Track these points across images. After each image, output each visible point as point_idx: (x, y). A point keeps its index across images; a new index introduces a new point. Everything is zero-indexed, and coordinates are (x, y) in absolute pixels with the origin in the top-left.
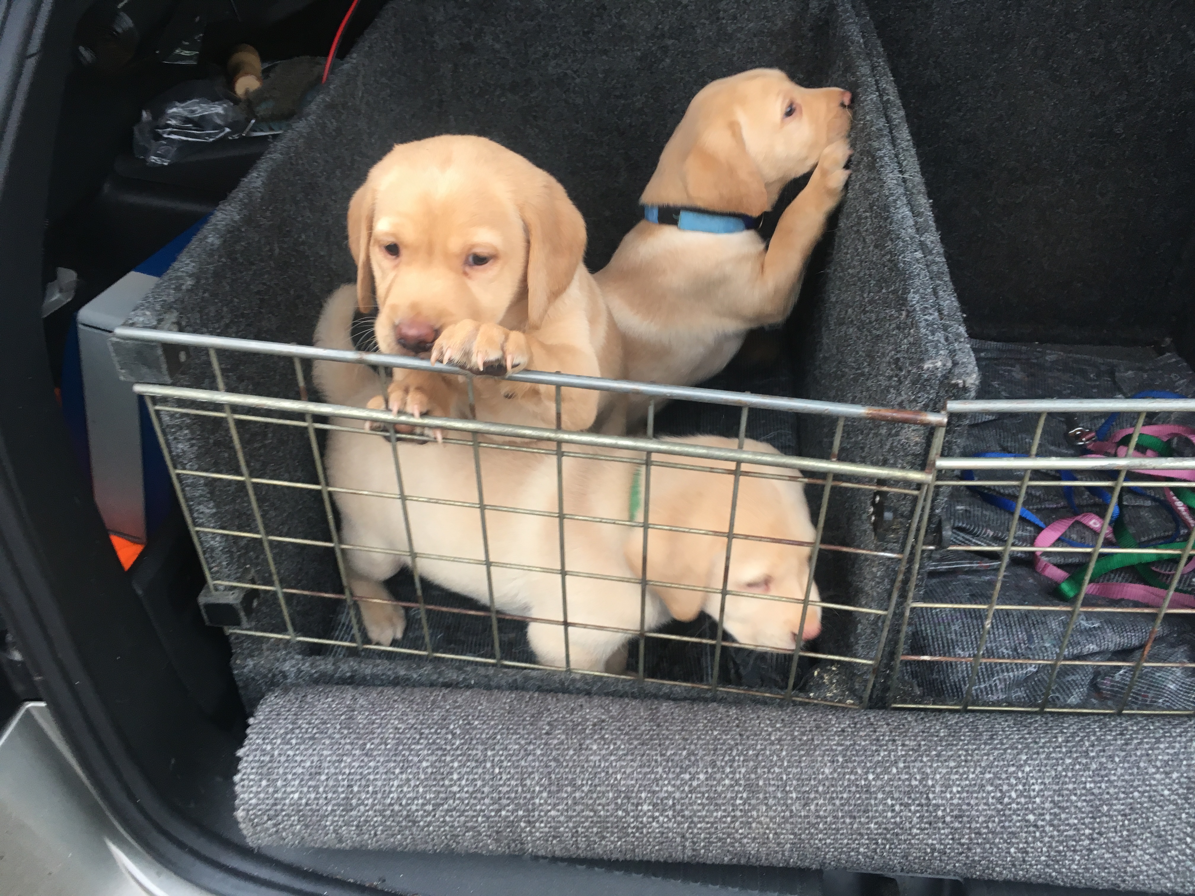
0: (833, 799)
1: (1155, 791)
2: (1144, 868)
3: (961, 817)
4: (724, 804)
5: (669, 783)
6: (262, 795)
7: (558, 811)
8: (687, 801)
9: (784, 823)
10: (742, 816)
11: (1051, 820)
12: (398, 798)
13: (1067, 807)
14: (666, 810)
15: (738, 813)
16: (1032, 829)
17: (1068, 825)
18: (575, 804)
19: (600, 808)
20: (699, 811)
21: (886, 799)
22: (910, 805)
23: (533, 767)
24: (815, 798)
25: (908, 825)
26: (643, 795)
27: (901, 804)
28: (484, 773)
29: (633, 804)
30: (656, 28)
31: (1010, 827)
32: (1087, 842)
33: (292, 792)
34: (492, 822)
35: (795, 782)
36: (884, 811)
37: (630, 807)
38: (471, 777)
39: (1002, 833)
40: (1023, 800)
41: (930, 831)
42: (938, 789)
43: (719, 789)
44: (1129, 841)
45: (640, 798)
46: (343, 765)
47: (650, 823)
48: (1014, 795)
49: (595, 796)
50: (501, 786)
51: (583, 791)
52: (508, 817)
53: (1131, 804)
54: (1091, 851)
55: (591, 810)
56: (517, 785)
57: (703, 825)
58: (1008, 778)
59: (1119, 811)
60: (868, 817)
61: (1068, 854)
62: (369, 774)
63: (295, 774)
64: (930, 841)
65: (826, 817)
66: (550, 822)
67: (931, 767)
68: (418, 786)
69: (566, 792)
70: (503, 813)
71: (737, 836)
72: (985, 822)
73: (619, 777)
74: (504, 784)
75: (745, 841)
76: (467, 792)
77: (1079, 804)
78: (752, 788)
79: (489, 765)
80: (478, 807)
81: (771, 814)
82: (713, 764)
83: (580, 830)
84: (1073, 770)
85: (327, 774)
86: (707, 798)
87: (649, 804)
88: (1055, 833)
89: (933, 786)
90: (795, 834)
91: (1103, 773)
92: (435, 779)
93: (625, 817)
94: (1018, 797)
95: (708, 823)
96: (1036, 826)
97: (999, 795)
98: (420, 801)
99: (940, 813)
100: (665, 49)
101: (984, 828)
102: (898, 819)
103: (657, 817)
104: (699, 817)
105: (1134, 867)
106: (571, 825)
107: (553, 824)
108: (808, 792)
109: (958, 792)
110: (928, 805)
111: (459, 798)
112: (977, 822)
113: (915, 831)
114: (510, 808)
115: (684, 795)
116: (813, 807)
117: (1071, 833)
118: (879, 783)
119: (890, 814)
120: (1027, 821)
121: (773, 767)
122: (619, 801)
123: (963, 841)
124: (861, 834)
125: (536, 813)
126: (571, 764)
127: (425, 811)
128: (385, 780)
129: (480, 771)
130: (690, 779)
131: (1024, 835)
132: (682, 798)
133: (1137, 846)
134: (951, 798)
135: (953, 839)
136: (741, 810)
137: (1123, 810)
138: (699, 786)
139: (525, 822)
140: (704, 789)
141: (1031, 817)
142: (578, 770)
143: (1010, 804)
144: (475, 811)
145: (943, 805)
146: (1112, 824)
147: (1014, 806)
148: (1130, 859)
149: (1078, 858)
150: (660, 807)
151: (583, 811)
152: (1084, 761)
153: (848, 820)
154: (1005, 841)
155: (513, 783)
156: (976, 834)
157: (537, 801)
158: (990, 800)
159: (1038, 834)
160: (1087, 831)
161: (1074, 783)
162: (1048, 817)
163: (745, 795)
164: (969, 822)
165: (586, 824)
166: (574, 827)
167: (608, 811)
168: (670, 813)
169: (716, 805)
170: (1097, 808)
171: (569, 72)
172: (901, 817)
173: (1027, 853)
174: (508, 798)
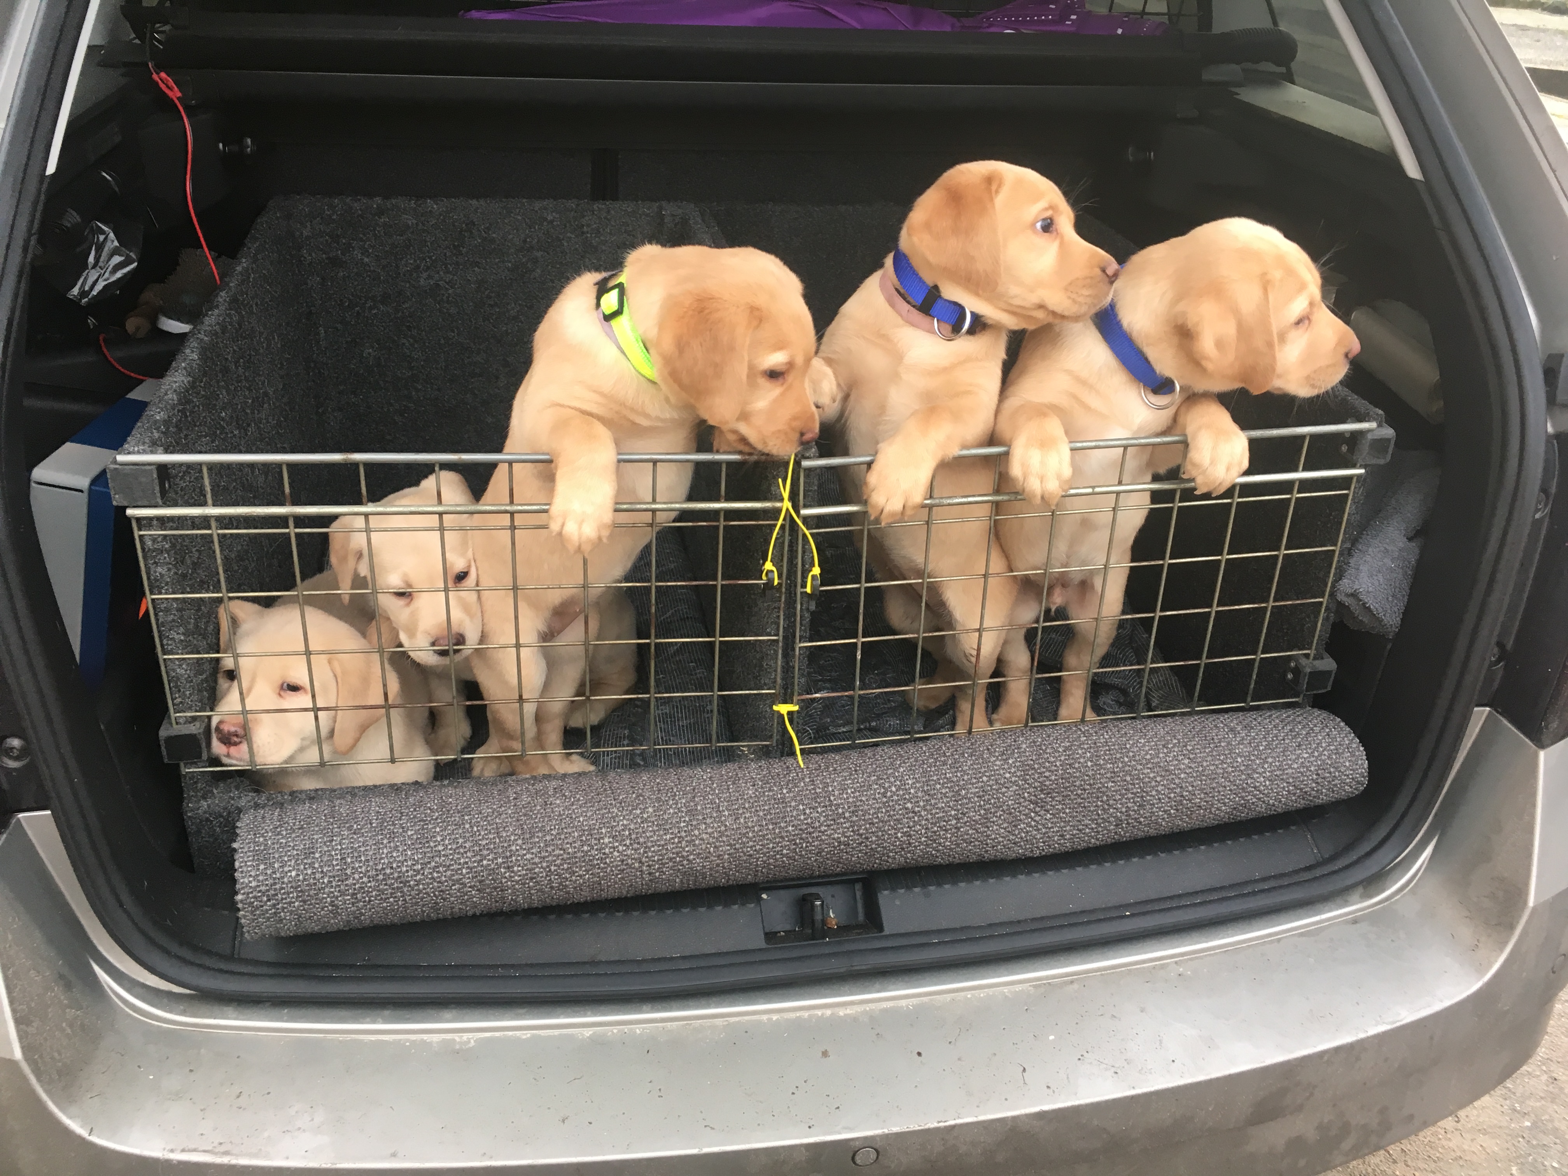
0: (757, 811)
1: (998, 775)
2: (1001, 839)
3: (857, 811)
4: (671, 828)
5: (624, 818)
6: (261, 878)
7: (533, 853)
8: (641, 830)
9: (720, 836)
10: (686, 836)
11: (924, 806)
12: (389, 862)
13: (935, 794)
14: (624, 840)
15: (683, 834)
16: (911, 815)
17: (937, 808)
18: (546, 845)
19: (568, 846)
20: (651, 837)
21: (798, 806)
22: (817, 807)
23: (506, 823)
24: (744, 813)
25: (817, 824)
26: (604, 831)
27: (810, 808)
28: (464, 832)
29: (595, 839)
30: (525, 241)
31: (894, 815)
32: (954, 822)
33: (290, 871)
34: (476, 872)
35: (726, 804)
36: (798, 815)
37: (594, 842)
38: (453, 837)
39: (889, 821)
40: (901, 793)
41: (835, 827)
42: (836, 793)
43: (666, 817)
44: (987, 818)
45: (602, 833)
46: (334, 843)
47: (611, 853)
48: (894, 789)
49: (563, 837)
50: (480, 840)
51: (552, 835)
52: (489, 865)
53: (982, 787)
54: (958, 829)
55: (561, 849)
56: (494, 838)
57: (656, 848)
58: (888, 778)
59: (975, 794)
60: (786, 822)
61: (942, 833)
62: (359, 847)
63: (290, 856)
64: (836, 836)
65: (753, 827)
66: (526, 865)
67: (830, 778)
68: (405, 850)
69: (538, 837)
70: (485, 862)
71: (685, 854)
72: (875, 813)
73: (581, 819)
74: (483, 838)
75: (692, 857)
76: (450, 849)
77: (944, 791)
78: (691, 812)
79: (467, 826)
80: (462, 861)
81: (710, 830)
82: (659, 800)
83: (553, 868)
84: (935, 766)
85: (321, 852)
86: (657, 825)
87: (609, 837)
88: (929, 816)
89: (833, 791)
90: (730, 845)
91: (958, 765)
92: (420, 843)
93: (590, 851)
94: (897, 790)
95: (659, 846)
96: (913, 812)
97: (883, 790)
98: (409, 863)
99: (840, 811)
100: (535, 261)
101: (876, 818)
102: (809, 821)
103: (617, 847)
104: (652, 842)
105: (993, 840)
106: (544, 864)
107: (529, 866)
108: (737, 809)
109: (852, 793)
110: (830, 806)
111: (444, 855)
112: (869, 814)
113: (823, 828)
114: (490, 857)
115: (637, 826)
116: (742, 820)
117: (941, 815)
118: (792, 795)
119: (802, 817)
120: (907, 809)
121: (707, 795)
122: (584, 838)
123: (861, 831)
124: (782, 837)
125: (514, 858)
126: (539, 816)
127: (414, 870)
128: (375, 849)
129: (461, 831)
130: (641, 813)
131: (906, 820)
132: (636, 828)
133: (993, 822)
134: (848, 798)
135: (853, 831)
136: (685, 831)
137: (977, 792)
138: (648, 817)
139: (504, 868)
140: (654, 819)
141: (909, 805)
142: (546, 819)
143: (892, 796)
144: (460, 864)
145: (842, 804)
146: (970, 805)
147: (895, 798)
148: (989, 832)
149: (949, 836)
150: (619, 838)
151: (554, 850)
152: (943, 759)
153: (771, 827)
154: (893, 828)
155: (491, 836)
156: (870, 824)
157: (513, 848)
158: (877, 796)
159: (916, 818)
160: (953, 813)
161: (937, 775)
162: (922, 804)
163: (687, 819)
164: (863, 815)
165: (558, 862)
166: (548, 867)
167: (575, 847)
168: (628, 842)
169: (665, 829)
170: (958, 793)
171: (441, 283)
172: (811, 818)
173: (910, 836)
174: (488, 849)
